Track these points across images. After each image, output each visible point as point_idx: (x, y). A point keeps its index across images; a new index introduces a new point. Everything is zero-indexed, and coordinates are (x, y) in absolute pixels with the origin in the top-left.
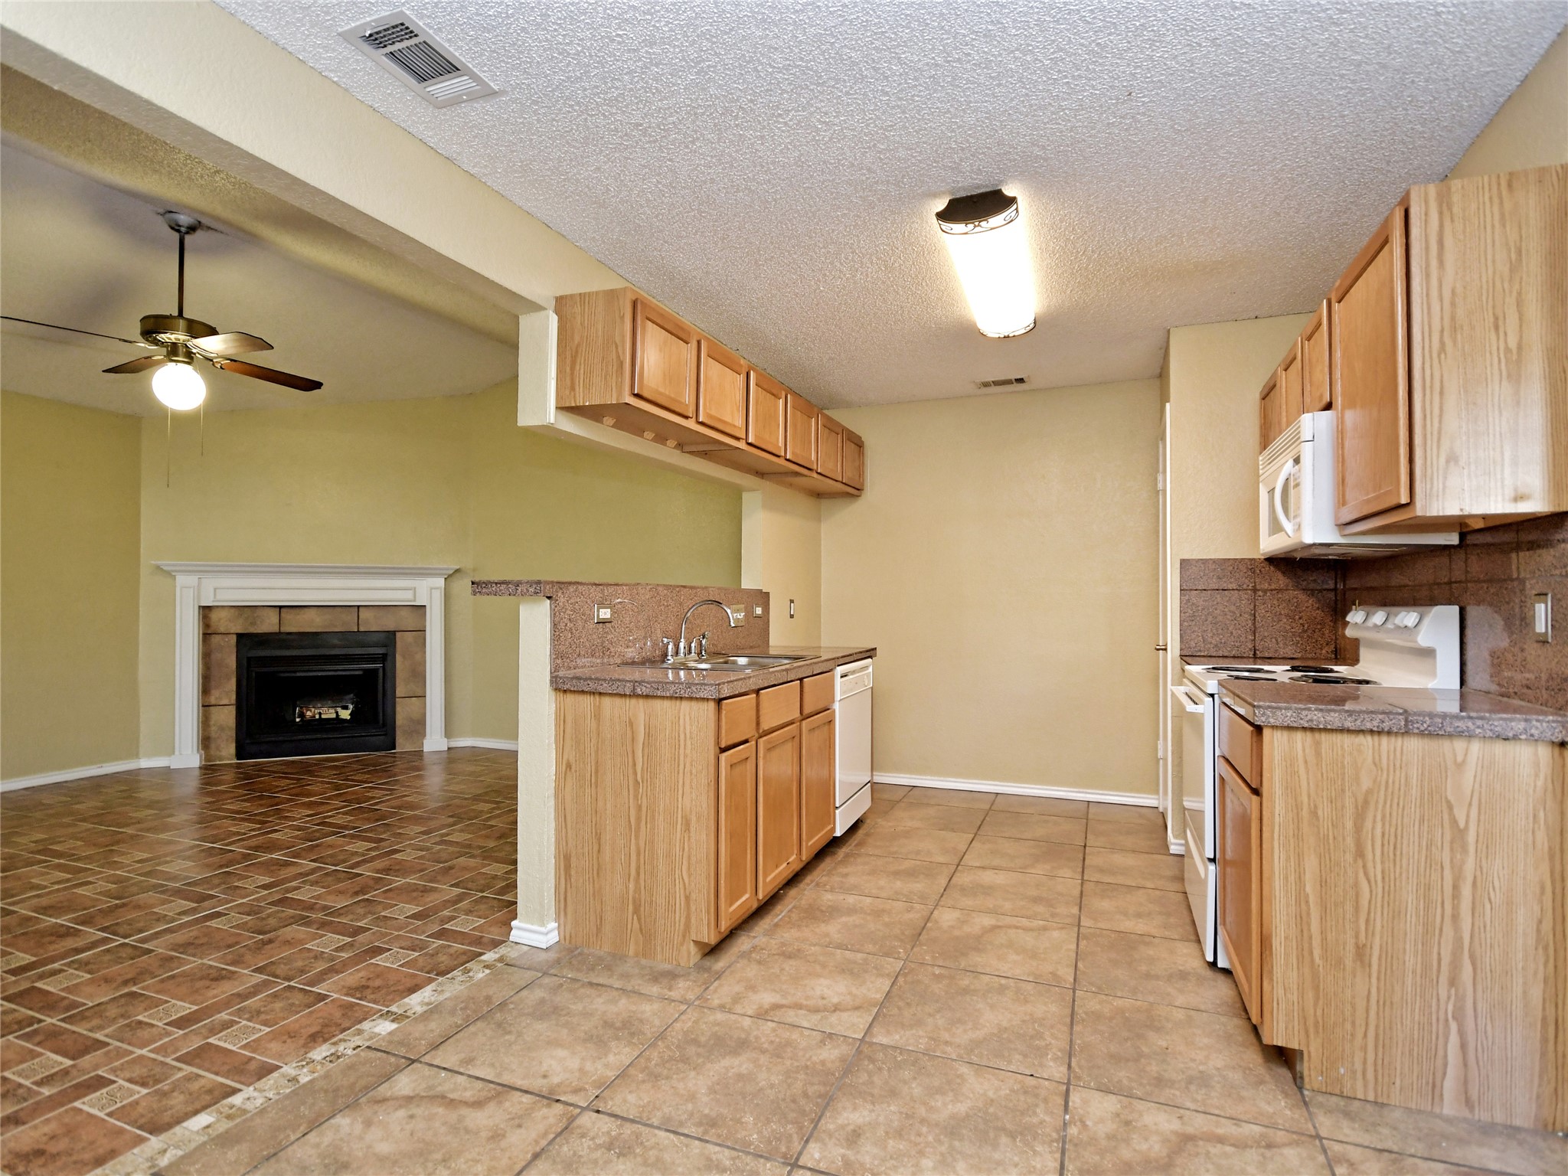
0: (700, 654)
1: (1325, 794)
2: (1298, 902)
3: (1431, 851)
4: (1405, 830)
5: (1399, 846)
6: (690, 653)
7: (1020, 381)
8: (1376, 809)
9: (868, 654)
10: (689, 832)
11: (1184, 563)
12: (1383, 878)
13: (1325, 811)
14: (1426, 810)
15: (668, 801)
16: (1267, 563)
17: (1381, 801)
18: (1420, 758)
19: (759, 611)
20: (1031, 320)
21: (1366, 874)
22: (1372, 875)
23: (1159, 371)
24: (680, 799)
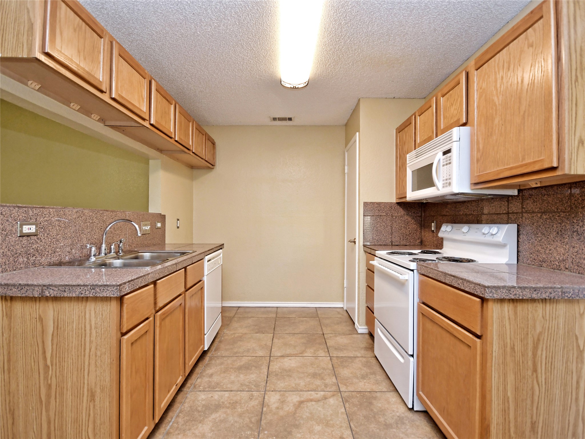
0: (117, 253)
1: (518, 336)
2: (504, 403)
3: (568, 364)
4: (556, 354)
5: (553, 363)
6: (110, 252)
7: (290, 119)
8: (543, 344)
9: (220, 247)
10: (94, 402)
11: (365, 204)
12: (545, 383)
13: (518, 347)
14: (566, 342)
15: (75, 379)
16: (397, 204)
17: (546, 339)
18: (564, 312)
19: (159, 225)
20: (307, 80)
21: (537, 381)
22: (540, 381)
23: (346, 122)
24: (86, 377)
